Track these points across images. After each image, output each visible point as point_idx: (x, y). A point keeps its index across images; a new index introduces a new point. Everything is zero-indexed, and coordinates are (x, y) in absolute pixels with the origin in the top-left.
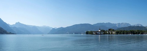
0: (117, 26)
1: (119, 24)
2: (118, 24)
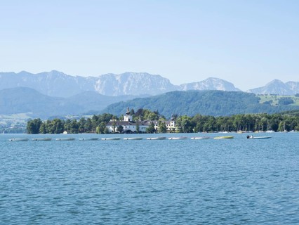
0: (99, 89)
1: (109, 79)
2: (103, 77)
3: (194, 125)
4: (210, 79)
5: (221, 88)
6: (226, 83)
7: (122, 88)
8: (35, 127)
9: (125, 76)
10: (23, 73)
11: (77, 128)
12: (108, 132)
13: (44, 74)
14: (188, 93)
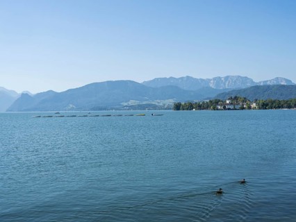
0: (212, 85)
1: (218, 80)
2: (214, 79)
3: (267, 105)
4: (277, 78)
5: (283, 83)
6: (287, 80)
7: (225, 85)
8: (178, 107)
9: (227, 78)
10: (171, 78)
11: (200, 107)
12: (217, 109)
13: (182, 78)
14: (264, 86)
